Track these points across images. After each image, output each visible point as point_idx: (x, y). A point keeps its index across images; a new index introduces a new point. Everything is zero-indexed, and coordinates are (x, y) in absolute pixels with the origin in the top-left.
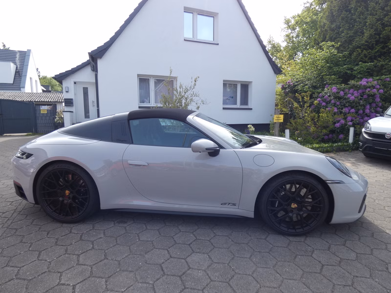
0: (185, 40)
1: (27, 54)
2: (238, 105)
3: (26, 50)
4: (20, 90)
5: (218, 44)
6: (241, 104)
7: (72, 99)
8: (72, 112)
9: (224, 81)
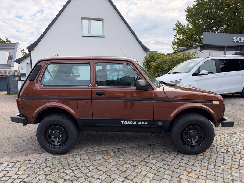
0: (83, 36)
1: (16, 45)
3: (16, 43)
4: (11, 68)
5: (104, 37)
7: (25, 73)
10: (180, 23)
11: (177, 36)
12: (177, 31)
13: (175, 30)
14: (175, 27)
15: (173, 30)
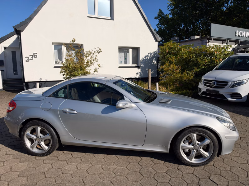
0: (88, 17)
2: (131, 64)
6: (133, 64)
7: (3, 61)
8: (4, 71)
9: (119, 47)
10: (162, 12)
11: (160, 25)
12: (159, 20)
13: (157, 19)
14: (157, 16)
15: (155, 18)
